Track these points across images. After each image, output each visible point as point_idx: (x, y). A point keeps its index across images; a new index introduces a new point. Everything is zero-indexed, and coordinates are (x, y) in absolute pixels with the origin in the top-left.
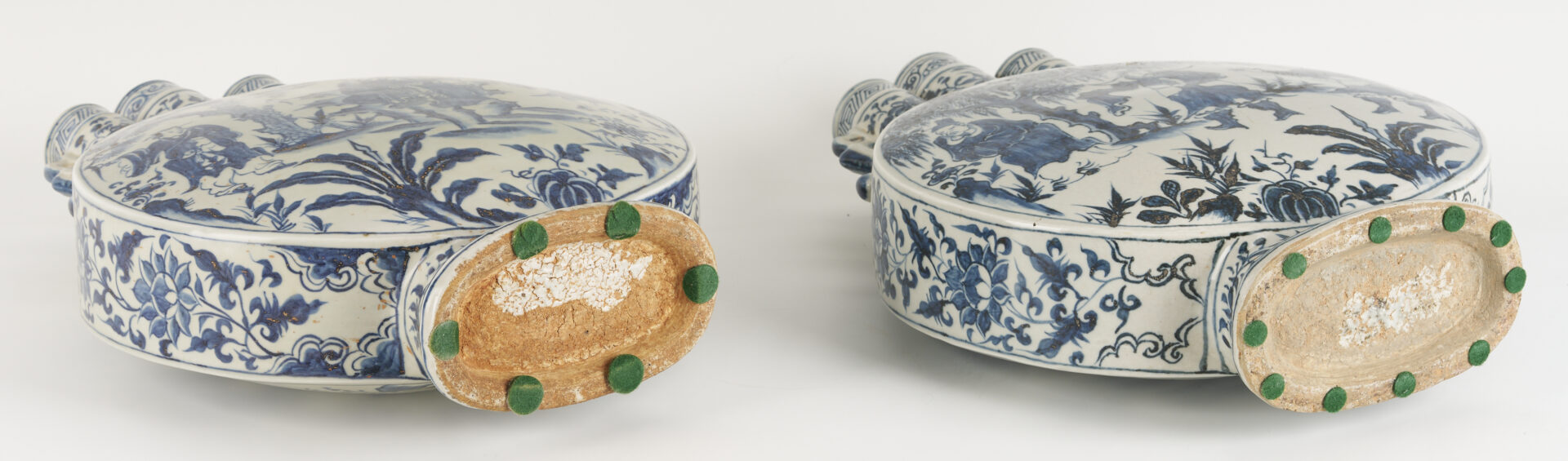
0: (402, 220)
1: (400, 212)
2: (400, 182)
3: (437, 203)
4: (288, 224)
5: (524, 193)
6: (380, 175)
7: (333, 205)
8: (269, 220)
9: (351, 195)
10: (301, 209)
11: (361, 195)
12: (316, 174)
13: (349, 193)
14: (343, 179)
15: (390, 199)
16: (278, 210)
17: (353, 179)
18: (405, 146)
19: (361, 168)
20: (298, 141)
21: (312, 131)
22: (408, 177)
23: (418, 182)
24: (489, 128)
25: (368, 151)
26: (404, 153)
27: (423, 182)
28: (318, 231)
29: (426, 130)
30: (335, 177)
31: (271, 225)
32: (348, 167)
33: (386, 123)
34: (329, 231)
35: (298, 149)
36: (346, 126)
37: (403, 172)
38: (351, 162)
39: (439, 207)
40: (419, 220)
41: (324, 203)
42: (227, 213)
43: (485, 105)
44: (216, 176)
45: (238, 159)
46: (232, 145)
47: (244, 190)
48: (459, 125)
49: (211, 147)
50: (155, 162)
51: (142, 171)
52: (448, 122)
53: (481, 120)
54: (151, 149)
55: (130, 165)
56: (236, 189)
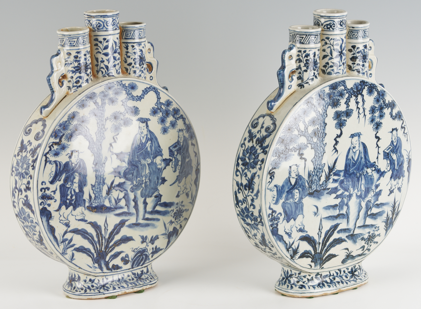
0: (91, 266)
1: (94, 263)
2: (103, 249)
3: (105, 261)
4: (66, 252)
5: (129, 259)
6: (101, 243)
7: (81, 252)
8: (63, 247)
10: (73, 248)
11: (90, 251)
12: (87, 233)
13: (88, 249)
15: (95, 256)
16: (68, 245)
17: (93, 242)
18: (116, 230)
19: (99, 237)
20: (96, 205)
21: (103, 199)
22: (107, 247)
23: (107, 250)
24: (143, 224)
25: (106, 228)
26: (113, 234)
27: (108, 251)
28: (70, 260)
29: (127, 220)
30: (90, 238)
31: (62, 250)
32: (97, 235)
33: (121, 208)
34: (73, 262)
35: (93, 211)
36: (112, 203)
37: (107, 244)
38: (99, 232)
39: (104, 263)
40: (96, 268)
41: (79, 249)
42: (56, 234)
43: (153, 198)
44: (67, 209)
45: (77, 203)
46: (81, 192)
47: (67, 225)
48: (137, 219)
49: (76, 187)
50: (60, 179)
51: (54, 182)
52: (136, 215)
53: (144, 216)
54: (64, 166)
55: (54, 173)
56: (66, 223)
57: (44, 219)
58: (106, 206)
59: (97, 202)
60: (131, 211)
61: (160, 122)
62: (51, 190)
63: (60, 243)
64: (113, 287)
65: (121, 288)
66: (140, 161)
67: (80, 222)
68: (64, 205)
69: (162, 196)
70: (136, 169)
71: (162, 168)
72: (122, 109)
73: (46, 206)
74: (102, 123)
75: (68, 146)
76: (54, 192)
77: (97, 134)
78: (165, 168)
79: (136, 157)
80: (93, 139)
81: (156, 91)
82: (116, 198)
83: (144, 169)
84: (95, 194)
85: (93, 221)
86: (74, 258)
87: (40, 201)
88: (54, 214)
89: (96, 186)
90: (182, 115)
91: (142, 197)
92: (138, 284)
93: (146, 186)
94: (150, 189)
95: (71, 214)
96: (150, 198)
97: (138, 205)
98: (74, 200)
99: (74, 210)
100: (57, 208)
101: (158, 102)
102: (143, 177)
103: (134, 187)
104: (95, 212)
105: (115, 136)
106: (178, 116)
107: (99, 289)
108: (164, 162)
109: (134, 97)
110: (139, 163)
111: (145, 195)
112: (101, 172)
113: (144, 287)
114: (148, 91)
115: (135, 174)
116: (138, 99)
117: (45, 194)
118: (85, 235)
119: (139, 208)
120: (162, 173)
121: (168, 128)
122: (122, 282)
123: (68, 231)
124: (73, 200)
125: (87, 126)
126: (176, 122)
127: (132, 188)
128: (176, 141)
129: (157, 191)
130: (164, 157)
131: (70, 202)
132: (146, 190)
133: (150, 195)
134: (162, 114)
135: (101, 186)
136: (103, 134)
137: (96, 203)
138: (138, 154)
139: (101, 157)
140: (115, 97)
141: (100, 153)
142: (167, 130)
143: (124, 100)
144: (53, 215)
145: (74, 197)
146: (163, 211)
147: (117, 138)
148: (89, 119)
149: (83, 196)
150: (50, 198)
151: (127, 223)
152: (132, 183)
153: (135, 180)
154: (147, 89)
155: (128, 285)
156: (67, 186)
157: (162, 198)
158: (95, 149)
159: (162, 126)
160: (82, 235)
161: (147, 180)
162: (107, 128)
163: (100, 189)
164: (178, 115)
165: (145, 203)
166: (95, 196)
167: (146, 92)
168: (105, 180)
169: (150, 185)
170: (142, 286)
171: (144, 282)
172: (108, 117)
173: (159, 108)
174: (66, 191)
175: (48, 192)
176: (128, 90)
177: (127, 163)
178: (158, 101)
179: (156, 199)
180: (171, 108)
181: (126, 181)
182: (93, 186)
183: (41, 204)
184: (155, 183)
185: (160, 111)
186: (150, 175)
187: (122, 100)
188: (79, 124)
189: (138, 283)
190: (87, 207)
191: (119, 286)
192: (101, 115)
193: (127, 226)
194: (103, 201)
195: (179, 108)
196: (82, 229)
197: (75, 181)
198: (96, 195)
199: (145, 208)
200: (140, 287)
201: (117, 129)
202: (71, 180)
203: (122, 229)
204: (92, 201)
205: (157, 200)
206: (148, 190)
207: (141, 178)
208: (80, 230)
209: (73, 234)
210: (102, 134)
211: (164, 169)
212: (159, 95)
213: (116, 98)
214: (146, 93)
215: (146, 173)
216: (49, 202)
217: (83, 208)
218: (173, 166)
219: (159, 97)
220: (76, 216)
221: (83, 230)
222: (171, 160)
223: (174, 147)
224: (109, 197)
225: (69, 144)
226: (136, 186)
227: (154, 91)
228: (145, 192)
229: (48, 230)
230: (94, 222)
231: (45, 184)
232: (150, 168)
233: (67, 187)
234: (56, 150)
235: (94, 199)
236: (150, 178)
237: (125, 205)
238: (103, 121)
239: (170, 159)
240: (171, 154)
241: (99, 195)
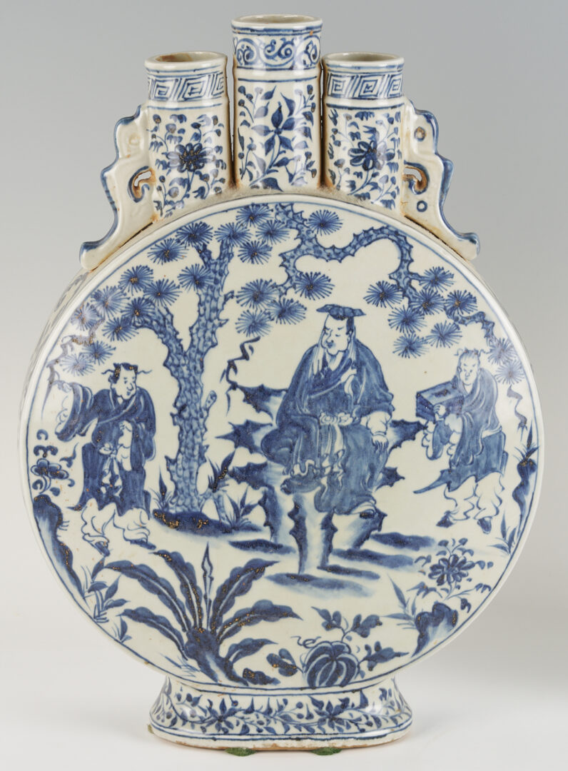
0: (180, 663)
1: (183, 656)
2: (205, 625)
3: (217, 656)
4: (104, 617)
5: (293, 661)
6: (196, 609)
7: (144, 622)
8: (95, 602)
9: (161, 620)
10: (121, 609)
11: (169, 624)
12: (155, 578)
13: (162, 617)
14: (169, 600)
15: (185, 639)
16: (107, 598)
17: (174, 603)
18: (237, 584)
19: (189, 594)
20: (179, 510)
21: (199, 499)
22: (215, 621)
23: (218, 631)
24: (321, 579)
25: (208, 574)
26: (231, 592)
27: (221, 632)
28: (117, 638)
29: (271, 564)
30: (165, 591)
31: (93, 609)
32: (182, 587)
33: (253, 529)
34: (125, 643)
35: (169, 525)
36: (224, 512)
37: (214, 616)
38: (188, 581)
39: (216, 662)
40: (193, 669)
41: (139, 616)
42: (76, 567)
43: (354, 517)
44: (101, 508)
45: (127, 499)
46: (137, 471)
47: (103, 549)
48: (301, 564)
49: (124, 456)
50: (83, 431)
51: (69, 435)
52: (298, 552)
53: (325, 559)
54: (95, 401)
55: (68, 413)
56: (99, 543)
57: (45, 525)
58: (207, 519)
59: (180, 502)
60: (280, 541)
61: (395, 321)
62: (61, 454)
63: (86, 590)
64: (245, 727)
65: (265, 732)
66: (315, 417)
67: (137, 547)
68: (95, 496)
69: (385, 515)
70: (303, 435)
71: (387, 443)
72: (280, 277)
73: (48, 493)
74: (214, 304)
75: (111, 352)
76: (69, 461)
77: (194, 331)
78: (398, 445)
79: (306, 404)
80: (182, 343)
81: (400, 240)
82: (238, 502)
83: (330, 439)
84: (176, 483)
85: (170, 551)
86: (128, 634)
87: (34, 478)
88: (68, 515)
89: (179, 462)
90: (482, 314)
91: (320, 511)
92: (317, 731)
93: (332, 483)
94: (345, 494)
95: (111, 522)
96: (344, 517)
97: (305, 530)
98: (120, 490)
99: (120, 515)
100: (75, 501)
101: (402, 271)
102: (323, 459)
103: (295, 482)
104: (176, 528)
105: (247, 342)
106: (466, 314)
107: (204, 725)
108: (397, 429)
109: (322, 250)
110: (314, 422)
111: (328, 505)
112: (194, 428)
113: (335, 741)
114: (374, 238)
115: (299, 447)
116: (334, 256)
117: (46, 462)
118: (149, 583)
119: (308, 537)
120: (388, 455)
121: (425, 341)
122: (277, 717)
123: (105, 564)
124: (116, 489)
125: (168, 306)
126: (458, 328)
127: (286, 482)
128: (450, 378)
129: (368, 501)
130: (397, 416)
131: (108, 492)
132: (332, 494)
133: (346, 508)
134: (410, 302)
135: (195, 465)
136: (213, 333)
137: (178, 505)
138: (313, 397)
139: (199, 391)
140: (263, 243)
141: (196, 382)
142: (419, 347)
143: (289, 254)
144: (65, 518)
145: (119, 483)
146: (389, 556)
147: (251, 349)
148: (177, 290)
149: (142, 482)
150: (57, 474)
151: (269, 571)
152: (290, 470)
153: (297, 463)
154: (371, 232)
155: (287, 729)
156: (102, 451)
157: (385, 521)
158: (184, 368)
159: (402, 334)
160: (141, 580)
161: (336, 469)
162: (227, 320)
163: (191, 473)
164: (468, 311)
165: (329, 528)
166: (177, 488)
167: (364, 239)
168: (205, 451)
169: (345, 482)
170: (329, 737)
171: (339, 729)
172: (232, 292)
173: (402, 285)
174: (98, 463)
175: (53, 460)
176: (305, 229)
177: (275, 417)
178: (401, 266)
179: (364, 521)
180: (444, 291)
181: (269, 462)
182: (170, 462)
183: (35, 486)
184: (364, 480)
185: (404, 295)
186: (348, 457)
187: (283, 251)
188: (147, 300)
189: (319, 727)
190: (155, 511)
191: (261, 727)
192: (212, 284)
193: (270, 578)
194: (199, 505)
195: (474, 294)
196: (142, 565)
197: (121, 441)
198: (180, 486)
199: (328, 539)
200: (324, 740)
201: (255, 325)
202: (111, 436)
203: (255, 584)
204: (167, 499)
205: (367, 523)
206: (338, 496)
207: (318, 460)
208: (135, 568)
209: (117, 574)
210: (208, 334)
211: (394, 447)
212: (409, 252)
213: (267, 246)
214: (365, 242)
215: (336, 450)
216: (56, 483)
217: (144, 514)
218: (425, 443)
219: (407, 258)
220: (124, 530)
221: (143, 568)
222: (419, 427)
223: (438, 395)
224: (216, 495)
225: (112, 347)
226: (299, 478)
227: (393, 241)
228: (331, 499)
229: (55, 555)
230: (174, 553)
231: (46, 438)
232: (349, 438)
233: (101, 454)
234: (78, 357)
235: (172, 494)
236: (348, 464)
237: (265, 525)
238: (217, 300)
239: (418, 423)
240: (424, 411)
241: (188, 487)
